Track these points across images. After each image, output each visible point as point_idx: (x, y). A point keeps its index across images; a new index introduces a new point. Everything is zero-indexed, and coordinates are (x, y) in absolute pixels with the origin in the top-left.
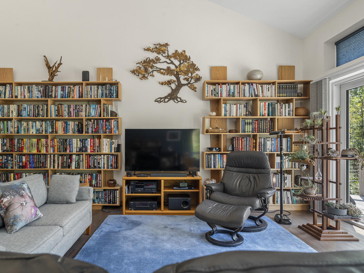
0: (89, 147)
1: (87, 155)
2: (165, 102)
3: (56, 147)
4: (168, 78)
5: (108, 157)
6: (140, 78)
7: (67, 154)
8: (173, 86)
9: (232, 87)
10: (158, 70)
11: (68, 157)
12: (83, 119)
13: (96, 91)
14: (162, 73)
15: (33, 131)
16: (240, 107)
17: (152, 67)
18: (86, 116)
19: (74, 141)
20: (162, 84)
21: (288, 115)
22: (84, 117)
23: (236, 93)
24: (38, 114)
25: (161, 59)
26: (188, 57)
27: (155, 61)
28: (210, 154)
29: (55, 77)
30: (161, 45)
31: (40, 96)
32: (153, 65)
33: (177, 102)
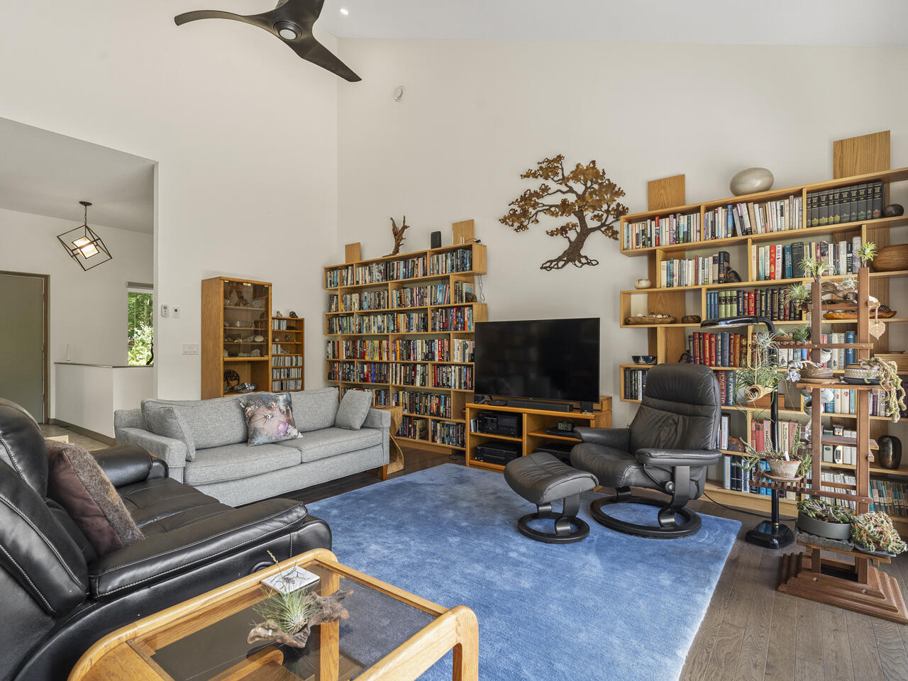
0: (437, 353)
1: (434, 365)
2: (558, 268)
3: (398, 353)
4: (562, 220)
5: (460, 370)
6: (515, 229)
7: (410, 364)
8: (573, 235)
9: (683, 220)
10: (545, 210)
11: (411, 368)
12: (427, 309)
13: (444, 263)
14: (553, 214)
15: (374, 330)
16: (703, 264)
17: (535, 205)
18: (431, 304)
19: (419, 343)
20: (552, 234)
21: (848, 271)
22: (429, 306)
23: (692, 232)
24: (379, 305)
25: (550, 188)
26: (601, 171)
27: (541, 193)
28: (635, 370)
29: (400, 247)
30: (549, 161)
31: (380, 278)
32: (537, 200)
33: (580, 265)
